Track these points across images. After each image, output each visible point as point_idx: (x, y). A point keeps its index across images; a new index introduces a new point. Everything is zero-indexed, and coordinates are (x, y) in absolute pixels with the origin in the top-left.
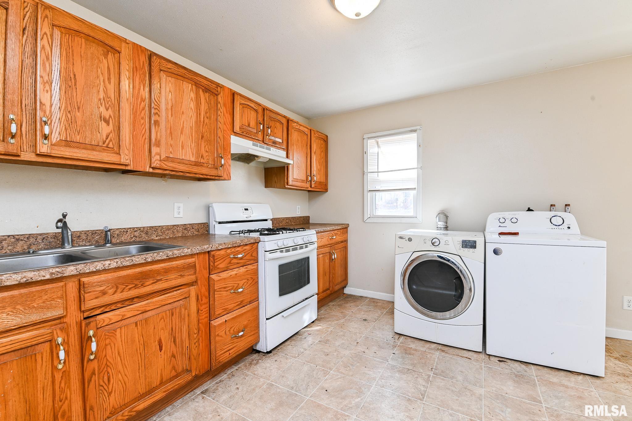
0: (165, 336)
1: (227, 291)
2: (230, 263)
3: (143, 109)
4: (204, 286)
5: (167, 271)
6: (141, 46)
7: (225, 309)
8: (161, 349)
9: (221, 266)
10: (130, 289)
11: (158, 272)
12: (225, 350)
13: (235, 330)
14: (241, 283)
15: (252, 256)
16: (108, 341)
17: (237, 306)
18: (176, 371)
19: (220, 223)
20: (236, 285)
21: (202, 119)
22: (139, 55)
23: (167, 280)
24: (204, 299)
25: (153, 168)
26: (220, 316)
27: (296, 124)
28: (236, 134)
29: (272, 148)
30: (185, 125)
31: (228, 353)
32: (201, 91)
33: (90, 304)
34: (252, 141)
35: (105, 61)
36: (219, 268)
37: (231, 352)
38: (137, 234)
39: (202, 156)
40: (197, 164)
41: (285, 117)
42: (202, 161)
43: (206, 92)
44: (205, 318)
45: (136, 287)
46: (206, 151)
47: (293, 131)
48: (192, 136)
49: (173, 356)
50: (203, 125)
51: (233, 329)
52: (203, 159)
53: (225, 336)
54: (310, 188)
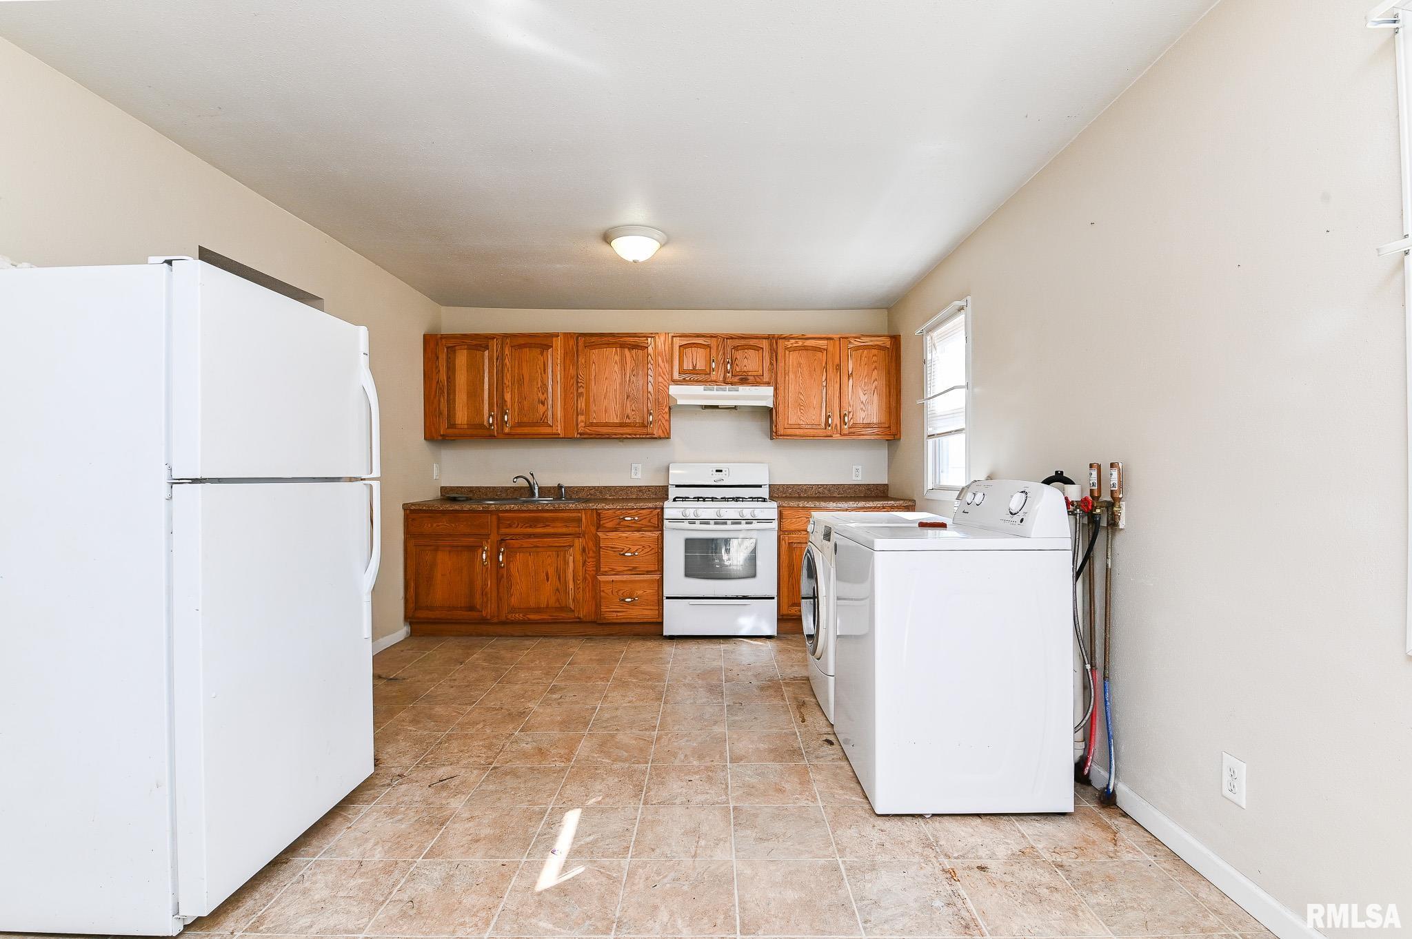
0: (551, 571)
1: (615, 551)
2: (619, 524)
3: (573, 385)
4: (592, 541)
5: (554, 520)
6: (570, 333)
7: (613, 570)
8: (548, 580)
9: (607, 525)
10: (526, 527)
11: (547, 519)
12: (612, 610)
13: (625, 594)
14: (634, 548)
15: (649, 521)
16: (511, 559)
17: (627, 570)
18: (560, 604)
19: (677, 486)
20: (626, 549)
21: (628, 379)
22: (568, 341)
23: (554, 527)
24: (591, 552)
25: (581, 434)
26: (605, 574)
27: (793, 341)
28: (676, 382)
29: (741, 388)
30: (608, 390)
31: (615, 614)
32: (626, 350)
33: (503, 531)
34: (703, 385)
35: (542, 358)
36: (605, 527)
37: (619, 614)
38: (592, 492)
39: (628, 416)
40: (622, 425)
41: (768, 337)
42: (628, 421)
43: (633, 349)
44: (593, 570)
45: (530, 527)
46: (633, 410)
47: (787, 352)
48: (616, 398)
49: (558, 590)
50: (629, 384)
51: (622, 592)
52: (629, 419)
53: (610, 594)
54: (838, 435)
